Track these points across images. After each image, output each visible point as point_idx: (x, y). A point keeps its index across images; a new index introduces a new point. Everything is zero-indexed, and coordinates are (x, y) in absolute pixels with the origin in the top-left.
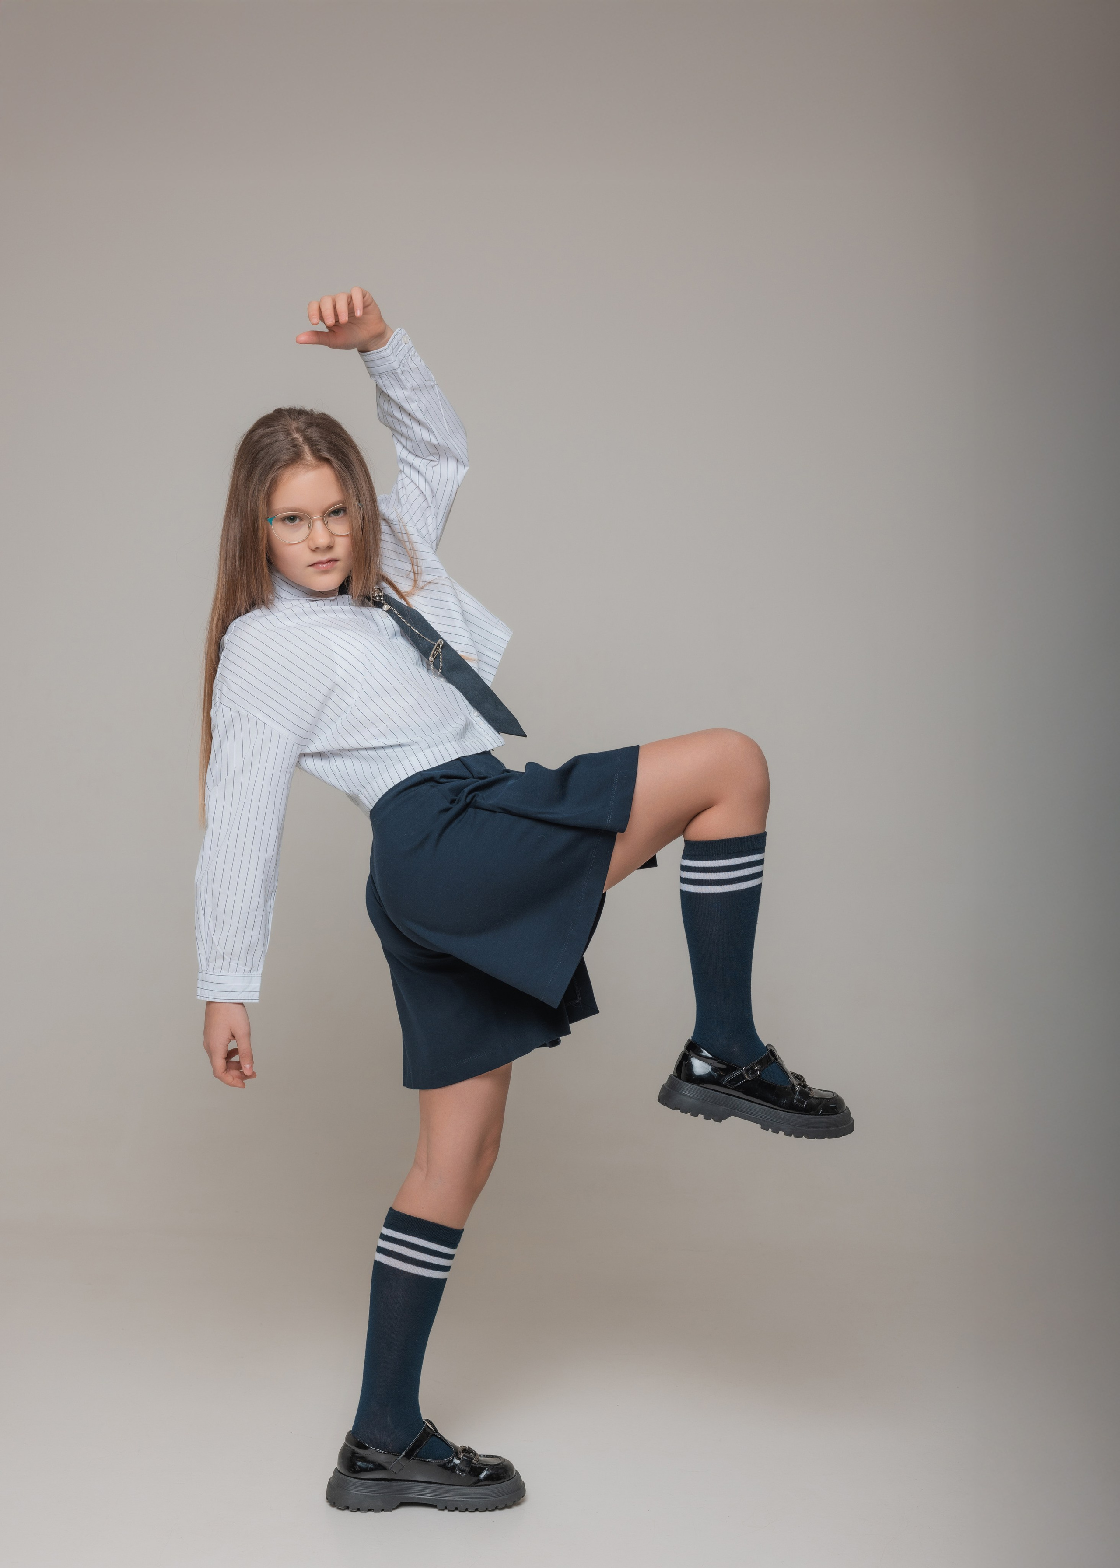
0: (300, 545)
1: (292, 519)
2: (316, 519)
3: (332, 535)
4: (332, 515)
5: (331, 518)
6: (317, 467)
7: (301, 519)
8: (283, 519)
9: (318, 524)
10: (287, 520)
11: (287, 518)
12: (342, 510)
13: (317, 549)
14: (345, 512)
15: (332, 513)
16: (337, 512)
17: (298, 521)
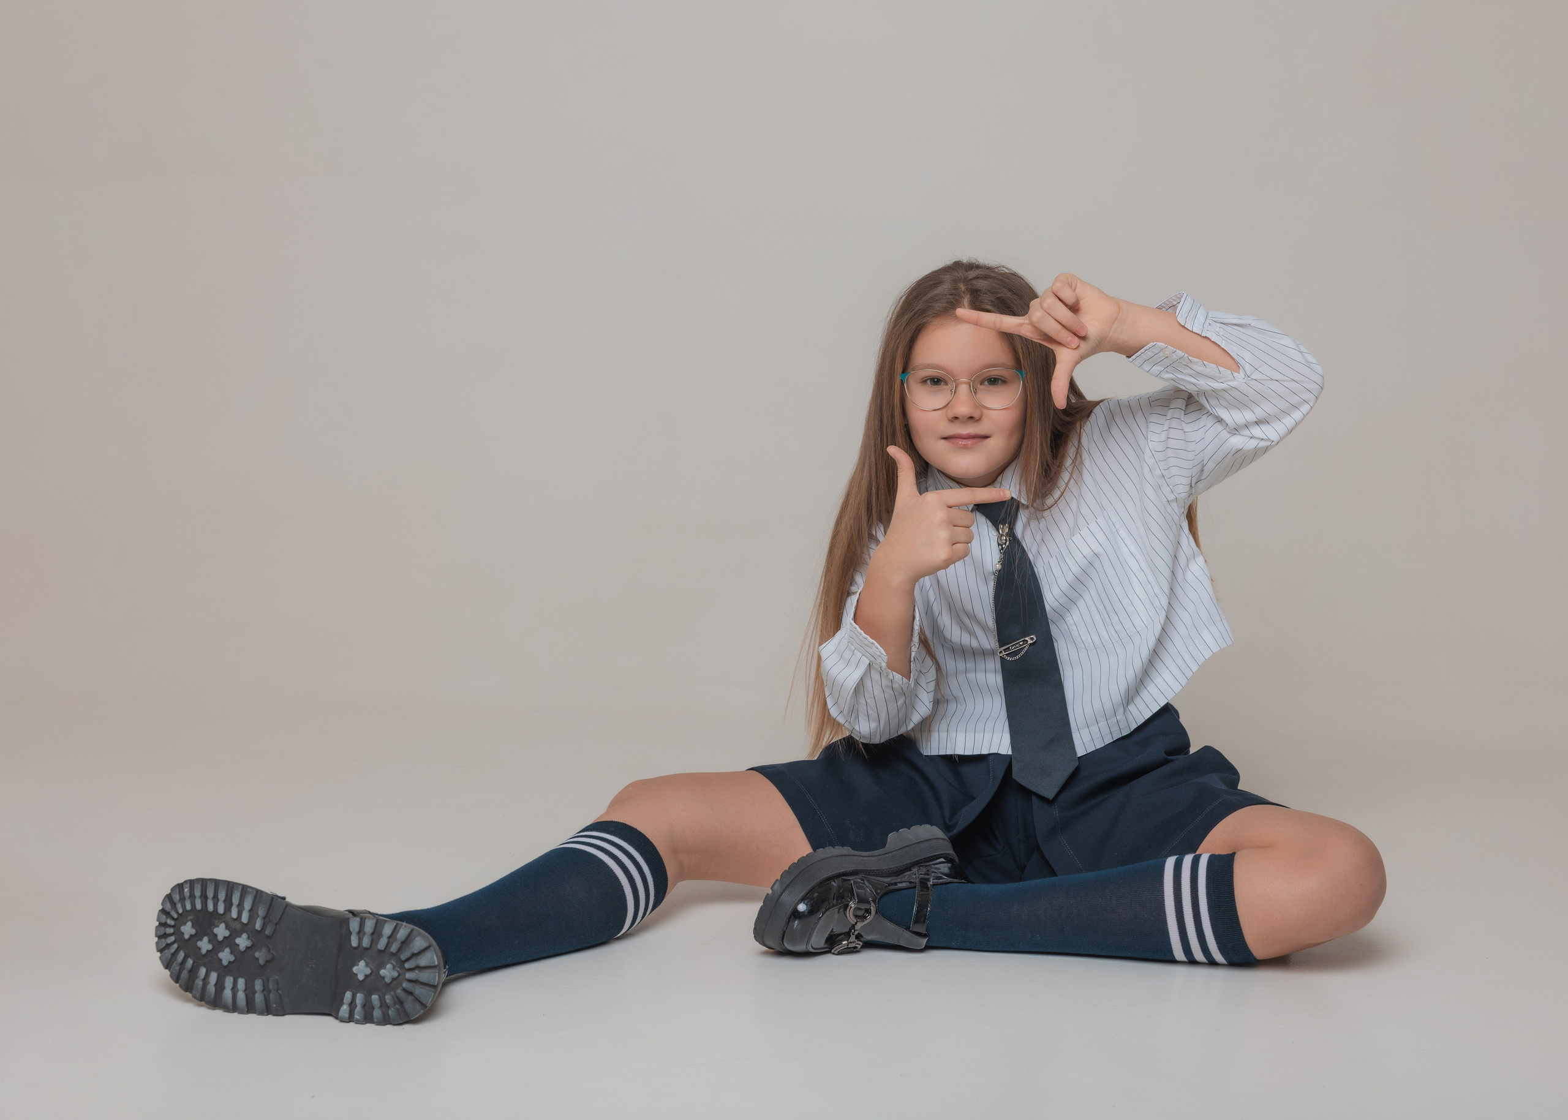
0: (938, 413)
1: (936, 381)
2: (963, 384)
3: (979, 405)
4: (986, 383)
5: (982, 387)
7: (946, 383)
8: (924, 381)
9: (963, 389)
10: (929, 382)
11: (928, 379)
12: (1001, 379)
13: (956, 418)
14: (1004, 382)
15: (989, 379)
16: (993, 381)
17: (942, 383)
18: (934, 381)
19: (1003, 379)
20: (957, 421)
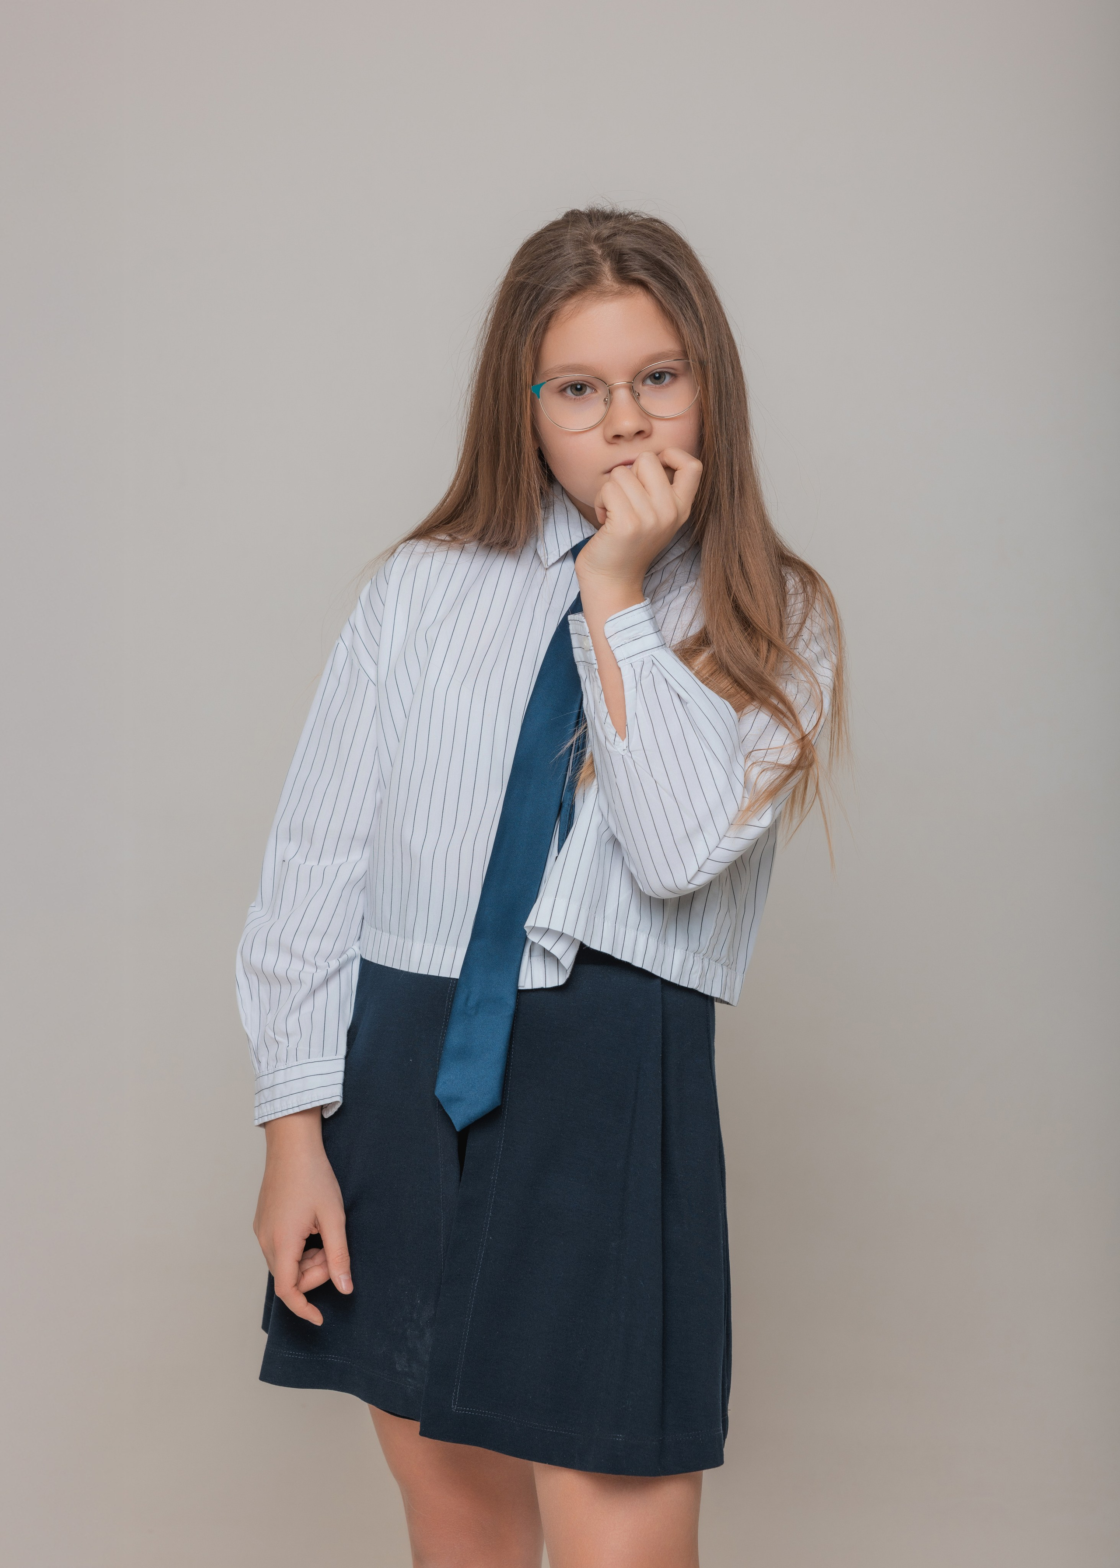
0: (590, 434)
1: (579, 388)
2: (619, 387)
3: (645, 414)
4: (649, 382)
5: (646, 388)
6: (619, 294)
7: (594, 389)
8: (562, 390)
9: (622, 396)
10: (569, 391)
11: (568, 387)
12: (669, 373)
13: (618, 437)
14: (674, 376)
15: (650, 376)
16: (657, 377)
17: (588, 390)
18: (577, 389)
19: (672, 371)
20: (621, 441)
